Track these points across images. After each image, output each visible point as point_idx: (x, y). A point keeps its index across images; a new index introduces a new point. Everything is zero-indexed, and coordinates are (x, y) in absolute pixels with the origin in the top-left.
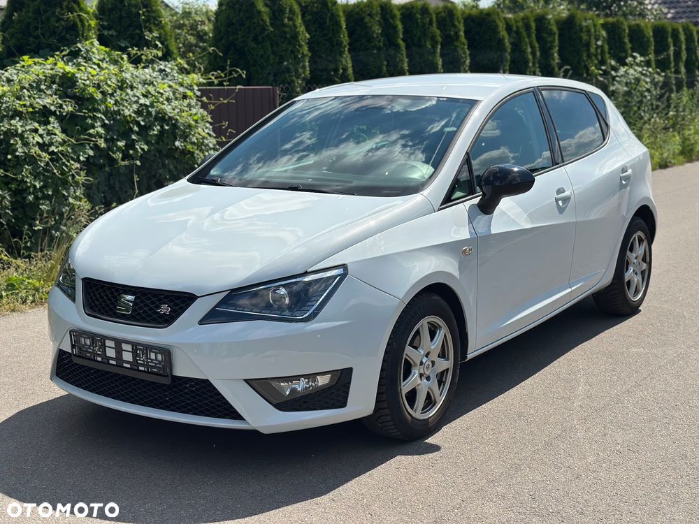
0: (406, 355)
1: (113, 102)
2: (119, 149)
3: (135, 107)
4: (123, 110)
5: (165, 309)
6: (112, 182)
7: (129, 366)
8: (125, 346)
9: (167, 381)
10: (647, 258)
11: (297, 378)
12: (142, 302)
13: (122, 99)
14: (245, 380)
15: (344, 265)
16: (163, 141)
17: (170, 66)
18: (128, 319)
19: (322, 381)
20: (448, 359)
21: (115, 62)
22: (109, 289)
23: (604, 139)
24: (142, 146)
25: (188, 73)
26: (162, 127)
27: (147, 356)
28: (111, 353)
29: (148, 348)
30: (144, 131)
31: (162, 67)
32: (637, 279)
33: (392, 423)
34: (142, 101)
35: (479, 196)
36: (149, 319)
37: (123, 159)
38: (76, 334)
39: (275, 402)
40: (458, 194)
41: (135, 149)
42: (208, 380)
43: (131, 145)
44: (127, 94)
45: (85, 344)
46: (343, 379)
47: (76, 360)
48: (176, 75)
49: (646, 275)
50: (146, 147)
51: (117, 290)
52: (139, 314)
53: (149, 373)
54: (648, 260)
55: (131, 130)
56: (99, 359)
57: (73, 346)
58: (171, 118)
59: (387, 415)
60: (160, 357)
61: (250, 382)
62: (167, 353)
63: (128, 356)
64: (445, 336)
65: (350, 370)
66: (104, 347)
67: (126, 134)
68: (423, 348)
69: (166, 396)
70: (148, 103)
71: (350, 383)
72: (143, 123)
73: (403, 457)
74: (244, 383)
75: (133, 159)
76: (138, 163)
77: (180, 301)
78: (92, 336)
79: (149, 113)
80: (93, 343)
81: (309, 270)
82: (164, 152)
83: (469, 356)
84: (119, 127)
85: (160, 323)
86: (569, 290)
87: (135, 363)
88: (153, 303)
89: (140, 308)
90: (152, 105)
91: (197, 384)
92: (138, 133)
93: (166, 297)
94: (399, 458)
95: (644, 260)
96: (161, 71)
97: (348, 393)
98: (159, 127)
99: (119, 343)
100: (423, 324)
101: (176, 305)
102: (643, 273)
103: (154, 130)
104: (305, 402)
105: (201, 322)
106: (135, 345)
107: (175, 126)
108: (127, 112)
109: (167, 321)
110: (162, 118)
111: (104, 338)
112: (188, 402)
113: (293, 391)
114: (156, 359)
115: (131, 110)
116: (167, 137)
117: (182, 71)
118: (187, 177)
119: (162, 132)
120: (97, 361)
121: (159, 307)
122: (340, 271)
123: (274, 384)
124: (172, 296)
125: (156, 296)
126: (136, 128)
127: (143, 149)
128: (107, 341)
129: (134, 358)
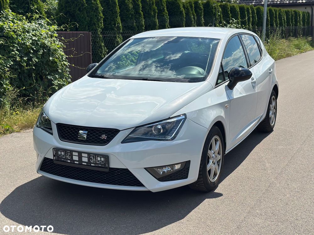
0: (208, 154)
1: (21, 39)
2: (24, 60)
3: (31, 41)
4: (26, 43)
5: (104, 137)
6: (20, 77)
7: (86, 164)
8: (83, 155)
9: (107, 170)
11: (165, 166)
12: (91, 134)
13: (25, 37)
14: (145, 168)
15: (185, 114)
16: (44, 58)
17: (43, 22)
18: (84, 142)
19: (177, 167)
20: (220, 155)
21: (20, 20)
22: (72, 128)
23: (261, 56)
24: (35, 60)
25: (51, 25)
26: (43, 50)
27: (96, 159)
28: (76, 158)
29: (96, 155)
30: (36, 52)
31: (40, 22)
32: (273, 116)
33: (203, 184)
34: (34, 38)
35: (228, 81)
36: (90, 141)
37: (27, 66)
38: (56, 150)
39: (158, 178)
40: (219, 81)
41: (32, 61)
42: (127, 169)
43: (30, 59)
44: (27, 35)
45: (61, 154)
46: (186, 166)
47: (55, 162)
48: (46, 26)
49: (275, 114)
50: (37, 60)
51: (77, 129)
52: (90, 140)
53: (96, 167)
54: (276, 108)
55: (30, 52)
56: (69, 161)
57: (54, 156)
58: (47, 46)
59: (201, 181)
60: (103, 159)
61: (146, 169)
62: (106, 157)
63: (85, 159)
64: (219, 144)
65: (189, 161)
66: (72, 156)
67: (27, 54)
68: (213, 150)
69: (105, 177)
70: (37, 39)
71: (189, 167)
72: (35, 49)
73: (208, 199)
74: (144, 169)
75: (31, 66)
76: (34, 67)
77: (111, 133)
78: (65, 151)
79: (37, 44)
80: (66, 154)
81: (171, 117)
82: (45, 62)
83: (226, 153)
84: (25, 50)
85: (101, 143)
86: (255, 122)
87: (89, 163)
88: (97, 134)
89: (91, 137)
90: (39, 40)
91: (121, 171)
92: (33, 54)
93: (104, 131)
96: (39, 24)
97: (188, 172)
98: (42, 51)
99: (80, 153)
100: (213, 140)
101: (109, 134)
103: (40, 52)
104: (171, 177)
105: (123, 142)
106: (89, 154)
107: (49, 50)
108: (28, 44)
109: (104, 142)
110: (44, 46)
111: (71, 151)
112: (116, 179)
113: (164, 172)
114: (101, 160)
115: (30, 43)
116: (46, 55)
117: (48, 24)
118: (87, 75)
119: (44, 53)
120: (67, 162)
121: (100, 136)
122: (184, 117)
123: (155, 169)
124: (107, 130)
125: (98, 131)
126: (32, 51)
127: (35, 61)
128: (73, 152)
129: (89, 160)
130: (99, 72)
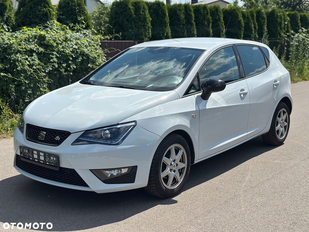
0: (163, 161)
1: (61, 47)
2: (63, 67)
3: (71, 49)
4: (65, 51)
5: (58, 138)
6: (60, 81)
7: (42, 162)
8: (41, 154)
9: (57, 169)
10: (288, 120)
11: (114, 169)
12: (49, 135)
13: (65, 46)
14: (90, 170)
15: (135, 121)
16: (83, 64)
17: (88, 31)
18: (43, 142)
19: (124, 171)
20: (184, 163)
21: (63, 30)
22: (36, 129)
23: (267, 68)
24: (73, 66)
25: (96, 34)
26: (82, 58)
27: (50, 158)
28: (36, 156)
29: (50, 155)
30: (74, 59)
31: (85, 32)
32: (282, 129)
33: (156, 190)
34: (74, 47)
35: (202, 92)
36: (51, 142)
37: (65, 72)
38: (22, 148)
39: (103, 180)
40: (192, 91)
41: (71, 68)
42: (74, 169)
43: (68, 66)
44: (68, 44)
45: (26, 152)
46: (133, 170)
47: (22, 159)
48: (91, 35)
49: (287, 128)
50: (75, 67)
51: (39, 129)
52: (47, 140)
53: (50, 165)
54: (288, 121)
55: (69, 59)
56: (31, 159)
57: (21, 153)
58: (87, 54)
59: (154, 187)
60: (55, 159)
61: (92, 171)
62: (57, 157)
63: (42, 158)
64: (183, 152)
65: (137, 166)
66: (33, 153)
67: (67, 61)
68: (172, 158)
69: (58, 176)
70: (77, 48)
71: (136, 172)
72: (74, 56)
73: (161, 205)
74: (89, 171)
75: (69, 72)
76: (71, 74)
77: (64, 135)
78: (29, 149)
79: (77, 52)
80: (29, 152)
81: (119, 123)
82: (84, 69)
83: (195, 162)
84: (63, 58)
85: (55, 144)
86: (246, 134)
87: (45, 161)
88: (53, 135)
89: (48, 137)
90: (79, 49)
91: (70, 171)
92: (72, 61)
93: (59, 133)
94: (159, 206)
95: (286, 121)
96: (84, 34)
97: (135, 177)
98: (81, 58)
99: (39, 152)
100: (172, 147)
101: (63, 136)
102: (285, 127)
103: (79, 59)
104: (116, 180)
105: (73, 144)
106: (45, 153)
107: (88, 58)
108: (67, 52)
109: (58, 143)
110: (83, 54)
112: (66, 178)
113: (112, 175)
114: (53, 160)
115: (69, 51)
116: (85, 63)
117: (93, 33)
118: (79, 81)
119: (82, 61)
121: (55, 137)
122: (134, 124)
123: (102, 171)
124: (61, 132)
125: (54, 132)
126: (71, 59)
127: (74, 68)
128: (34, 151)
129: (45, 159)
130: (91, 79)
